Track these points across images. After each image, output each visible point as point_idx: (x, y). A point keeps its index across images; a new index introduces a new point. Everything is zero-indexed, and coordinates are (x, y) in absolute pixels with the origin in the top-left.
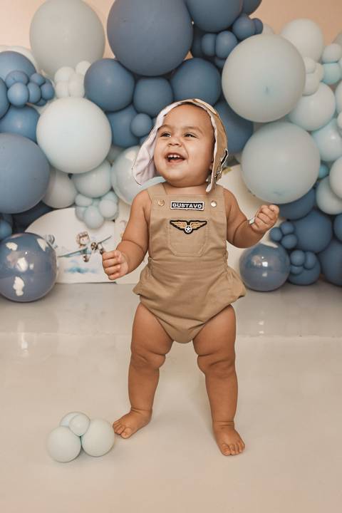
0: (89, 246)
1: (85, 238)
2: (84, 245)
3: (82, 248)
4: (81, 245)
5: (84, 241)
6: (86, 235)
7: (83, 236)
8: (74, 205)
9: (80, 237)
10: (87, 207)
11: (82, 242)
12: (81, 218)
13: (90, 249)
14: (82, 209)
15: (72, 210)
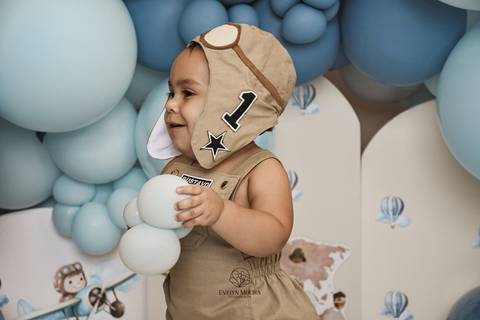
0: (84, 297)
1: (76, 279)
2: (74, 295)
3: (69, 302)
4: (66, 294)
5: (73, 284)
6: (79, 271)
7: (71, 274)
8: (50, 200)
9: (64, 276)
10: (81, 206)
11: (68, 288)
12: (67, 231)
13: (86, 304)
14: (70, 211)
15: (46, 213)
